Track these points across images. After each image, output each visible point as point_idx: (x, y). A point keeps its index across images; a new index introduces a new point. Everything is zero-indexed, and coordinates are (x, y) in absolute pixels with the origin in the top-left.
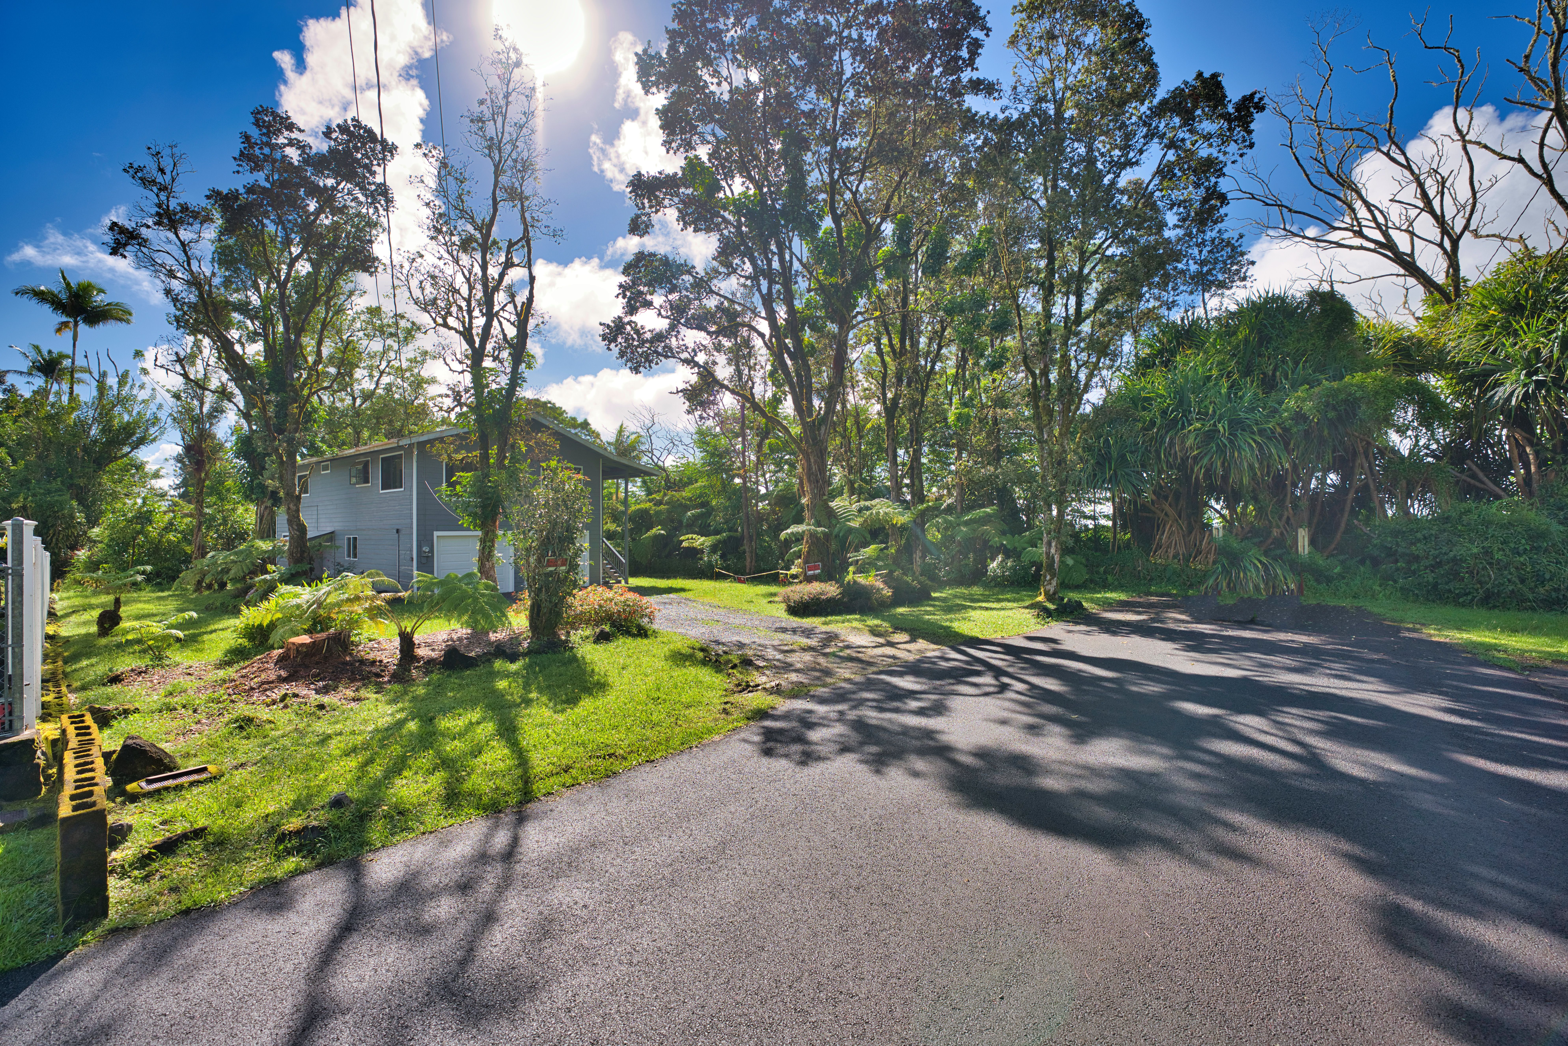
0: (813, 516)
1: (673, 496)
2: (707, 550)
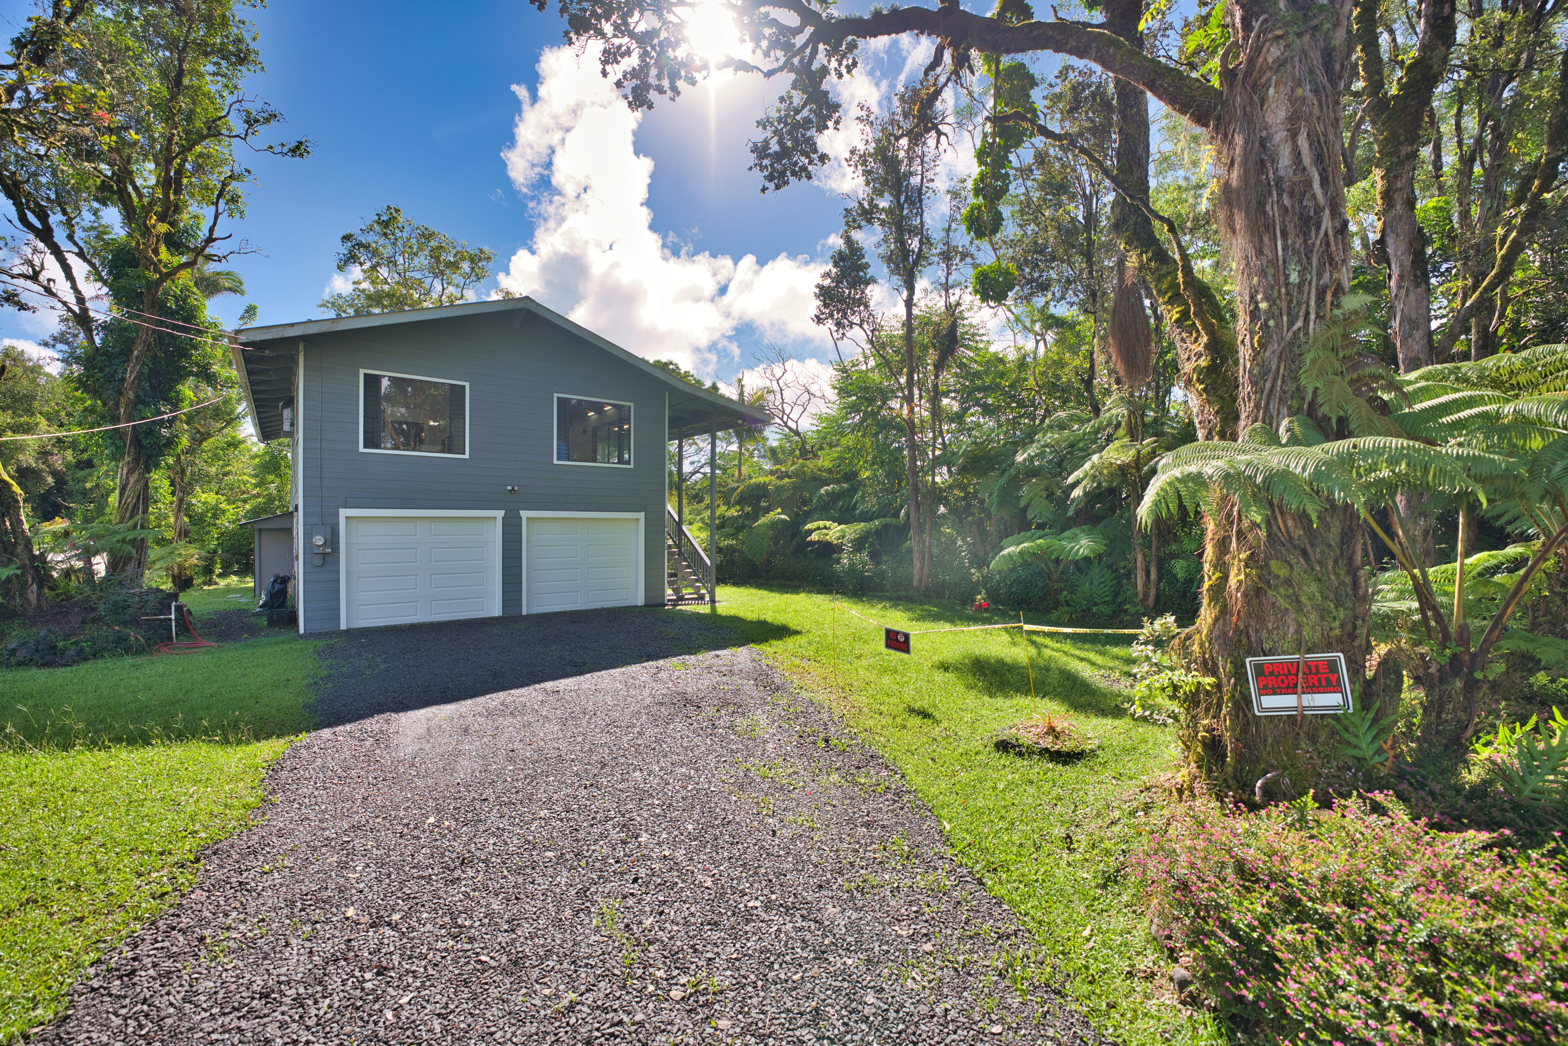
1: (804, 466)
2: (848, 547)
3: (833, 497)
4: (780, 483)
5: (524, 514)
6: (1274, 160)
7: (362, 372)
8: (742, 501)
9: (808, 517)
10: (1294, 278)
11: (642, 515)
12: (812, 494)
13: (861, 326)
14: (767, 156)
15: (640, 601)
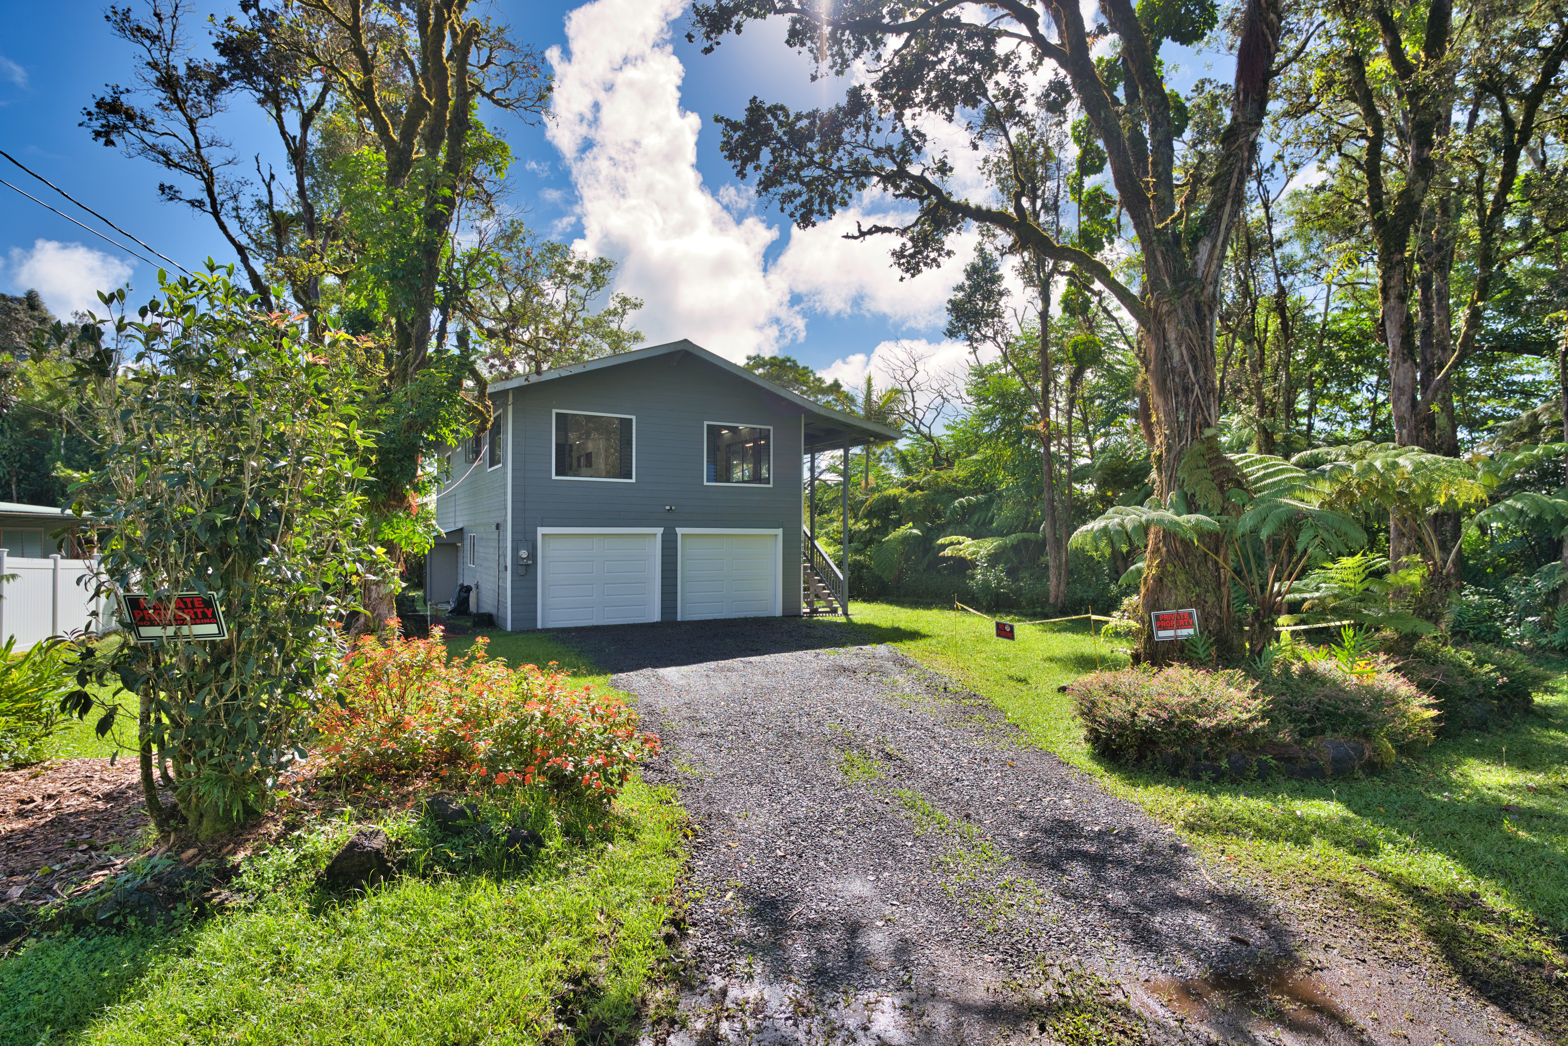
0: (1172, 482)
1: (936, 476)
2: (983, 563)
3: (968, 511)
4: (912, 496)
5: (680, 531)
6: (1171, 358)
7: (554, 411)
8: (870, 514)
9: (942, 531)
10: (1181, 418)
11: (779, 532)
12: (946, 507)
13: (994, 339)
14: (904, 257)
15: (778, 612)
